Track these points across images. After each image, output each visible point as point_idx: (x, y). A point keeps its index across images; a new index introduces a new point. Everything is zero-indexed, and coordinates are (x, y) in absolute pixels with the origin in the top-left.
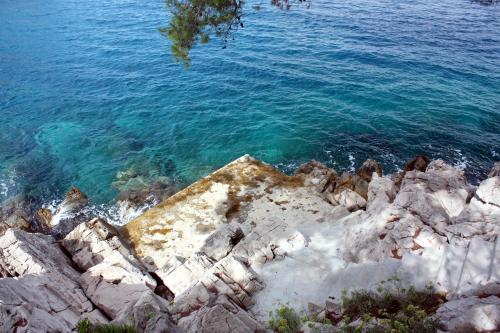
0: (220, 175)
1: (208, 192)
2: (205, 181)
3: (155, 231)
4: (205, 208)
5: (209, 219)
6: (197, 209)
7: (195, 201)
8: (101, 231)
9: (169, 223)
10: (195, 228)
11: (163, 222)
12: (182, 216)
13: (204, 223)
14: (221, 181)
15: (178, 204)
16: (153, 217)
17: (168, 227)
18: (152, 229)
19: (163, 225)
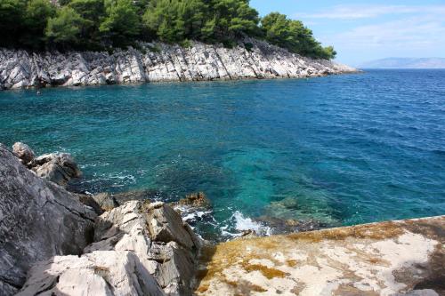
0: (426, 225)
1: (390, 241)
2: (391, 226)
3: (256, 267)
4: (373, 262)
5: (373, 283)
6: (357, 259)
7: (360, 246)
8: (154, 222)
9: (291, 263)
10: (336, 286)
11: (281, 258)
12: (319, 261)
13: (359, 286)
14: (424, 233)
15: (326, 242)
16: (268, 247)
17: (284, 268)
18: (255, 262)
19: (277, 263)
